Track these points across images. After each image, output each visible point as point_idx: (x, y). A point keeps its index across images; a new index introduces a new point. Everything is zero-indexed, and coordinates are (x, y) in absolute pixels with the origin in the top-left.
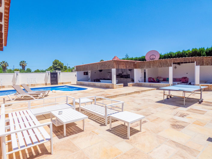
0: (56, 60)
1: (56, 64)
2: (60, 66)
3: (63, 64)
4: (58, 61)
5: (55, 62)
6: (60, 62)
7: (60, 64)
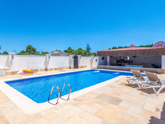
0: (29, 45)
1: (30, 49)
2: (33, 51)
3: (36, 49)
4: (32, 46)
5: (29, 47)
6: (33, 47)
7: (33, 49)
